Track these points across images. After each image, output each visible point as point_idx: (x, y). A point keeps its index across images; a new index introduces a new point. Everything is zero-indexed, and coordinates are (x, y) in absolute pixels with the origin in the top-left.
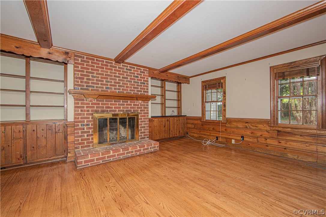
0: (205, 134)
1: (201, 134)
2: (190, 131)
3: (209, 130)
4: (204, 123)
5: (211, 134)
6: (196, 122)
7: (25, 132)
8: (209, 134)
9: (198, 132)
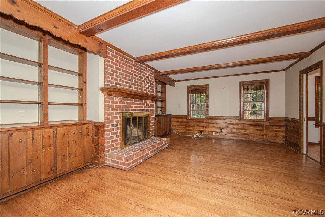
0: (190, 130)
1: (187, 130)
2: (176, 128)
3: (194, 126)
4: (190, 120)
5: (196, 129)
6: (181, 120)
7: (55, 136)
8: (194, 129)
9: (184, 129)
